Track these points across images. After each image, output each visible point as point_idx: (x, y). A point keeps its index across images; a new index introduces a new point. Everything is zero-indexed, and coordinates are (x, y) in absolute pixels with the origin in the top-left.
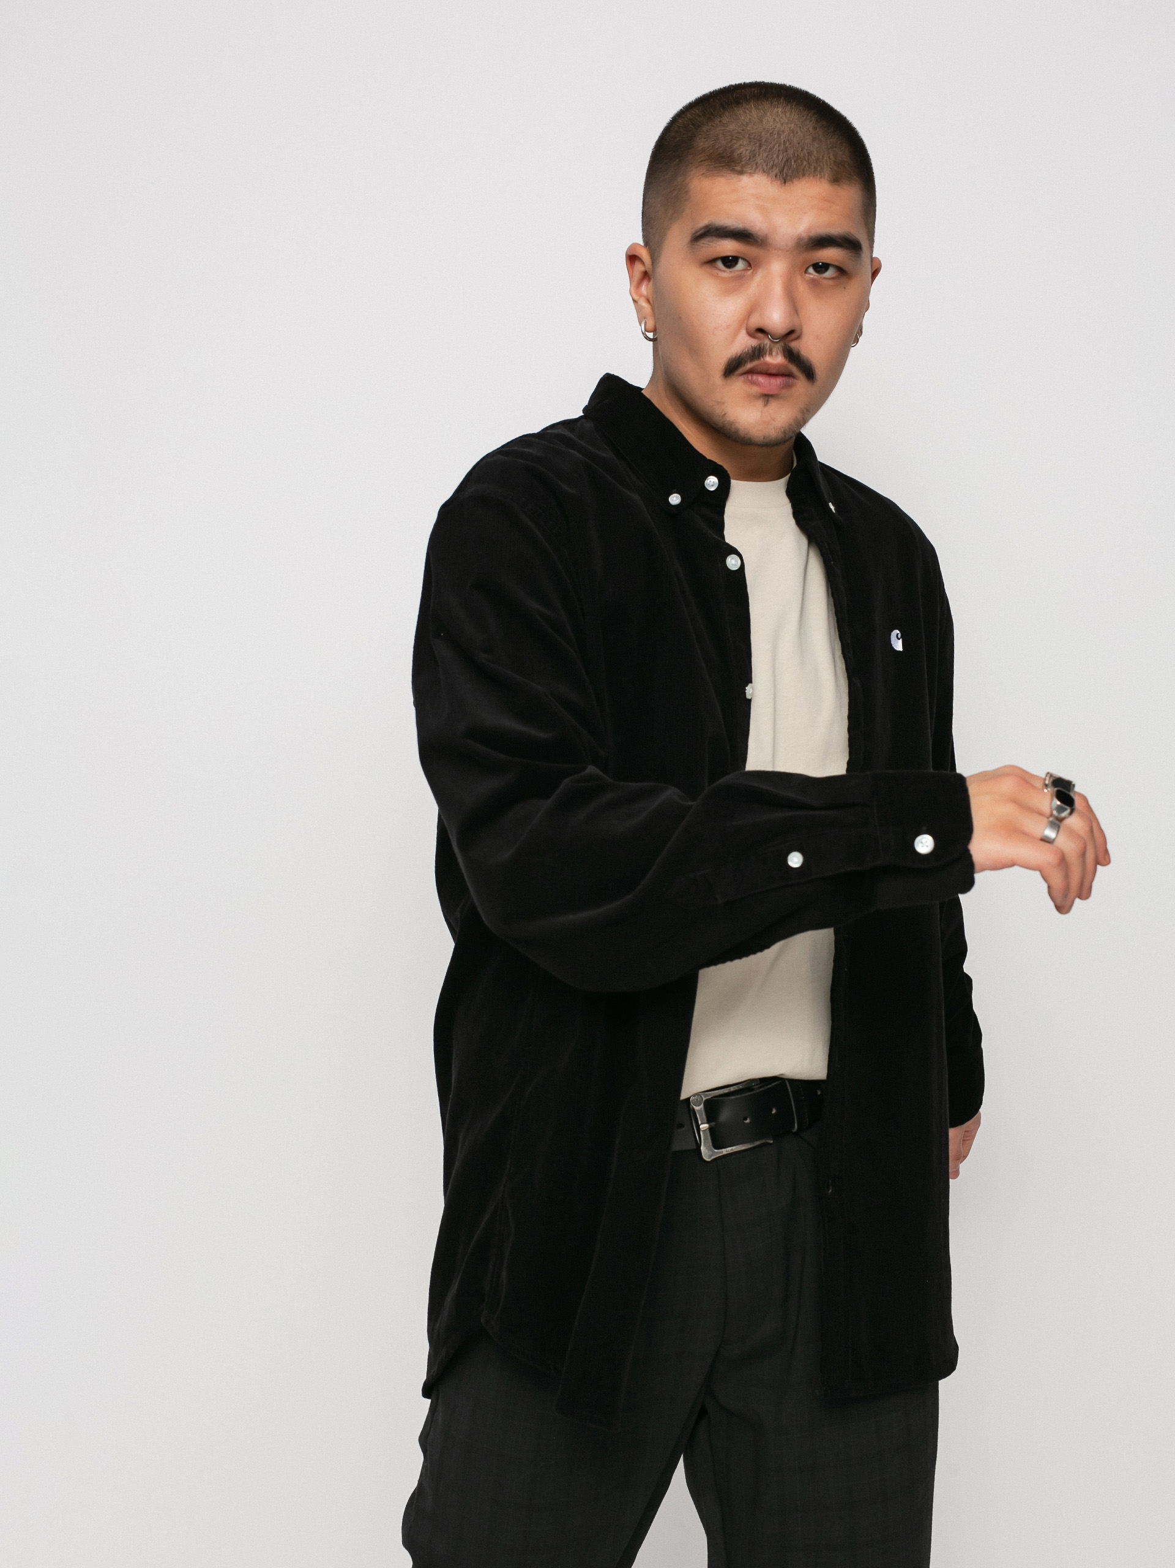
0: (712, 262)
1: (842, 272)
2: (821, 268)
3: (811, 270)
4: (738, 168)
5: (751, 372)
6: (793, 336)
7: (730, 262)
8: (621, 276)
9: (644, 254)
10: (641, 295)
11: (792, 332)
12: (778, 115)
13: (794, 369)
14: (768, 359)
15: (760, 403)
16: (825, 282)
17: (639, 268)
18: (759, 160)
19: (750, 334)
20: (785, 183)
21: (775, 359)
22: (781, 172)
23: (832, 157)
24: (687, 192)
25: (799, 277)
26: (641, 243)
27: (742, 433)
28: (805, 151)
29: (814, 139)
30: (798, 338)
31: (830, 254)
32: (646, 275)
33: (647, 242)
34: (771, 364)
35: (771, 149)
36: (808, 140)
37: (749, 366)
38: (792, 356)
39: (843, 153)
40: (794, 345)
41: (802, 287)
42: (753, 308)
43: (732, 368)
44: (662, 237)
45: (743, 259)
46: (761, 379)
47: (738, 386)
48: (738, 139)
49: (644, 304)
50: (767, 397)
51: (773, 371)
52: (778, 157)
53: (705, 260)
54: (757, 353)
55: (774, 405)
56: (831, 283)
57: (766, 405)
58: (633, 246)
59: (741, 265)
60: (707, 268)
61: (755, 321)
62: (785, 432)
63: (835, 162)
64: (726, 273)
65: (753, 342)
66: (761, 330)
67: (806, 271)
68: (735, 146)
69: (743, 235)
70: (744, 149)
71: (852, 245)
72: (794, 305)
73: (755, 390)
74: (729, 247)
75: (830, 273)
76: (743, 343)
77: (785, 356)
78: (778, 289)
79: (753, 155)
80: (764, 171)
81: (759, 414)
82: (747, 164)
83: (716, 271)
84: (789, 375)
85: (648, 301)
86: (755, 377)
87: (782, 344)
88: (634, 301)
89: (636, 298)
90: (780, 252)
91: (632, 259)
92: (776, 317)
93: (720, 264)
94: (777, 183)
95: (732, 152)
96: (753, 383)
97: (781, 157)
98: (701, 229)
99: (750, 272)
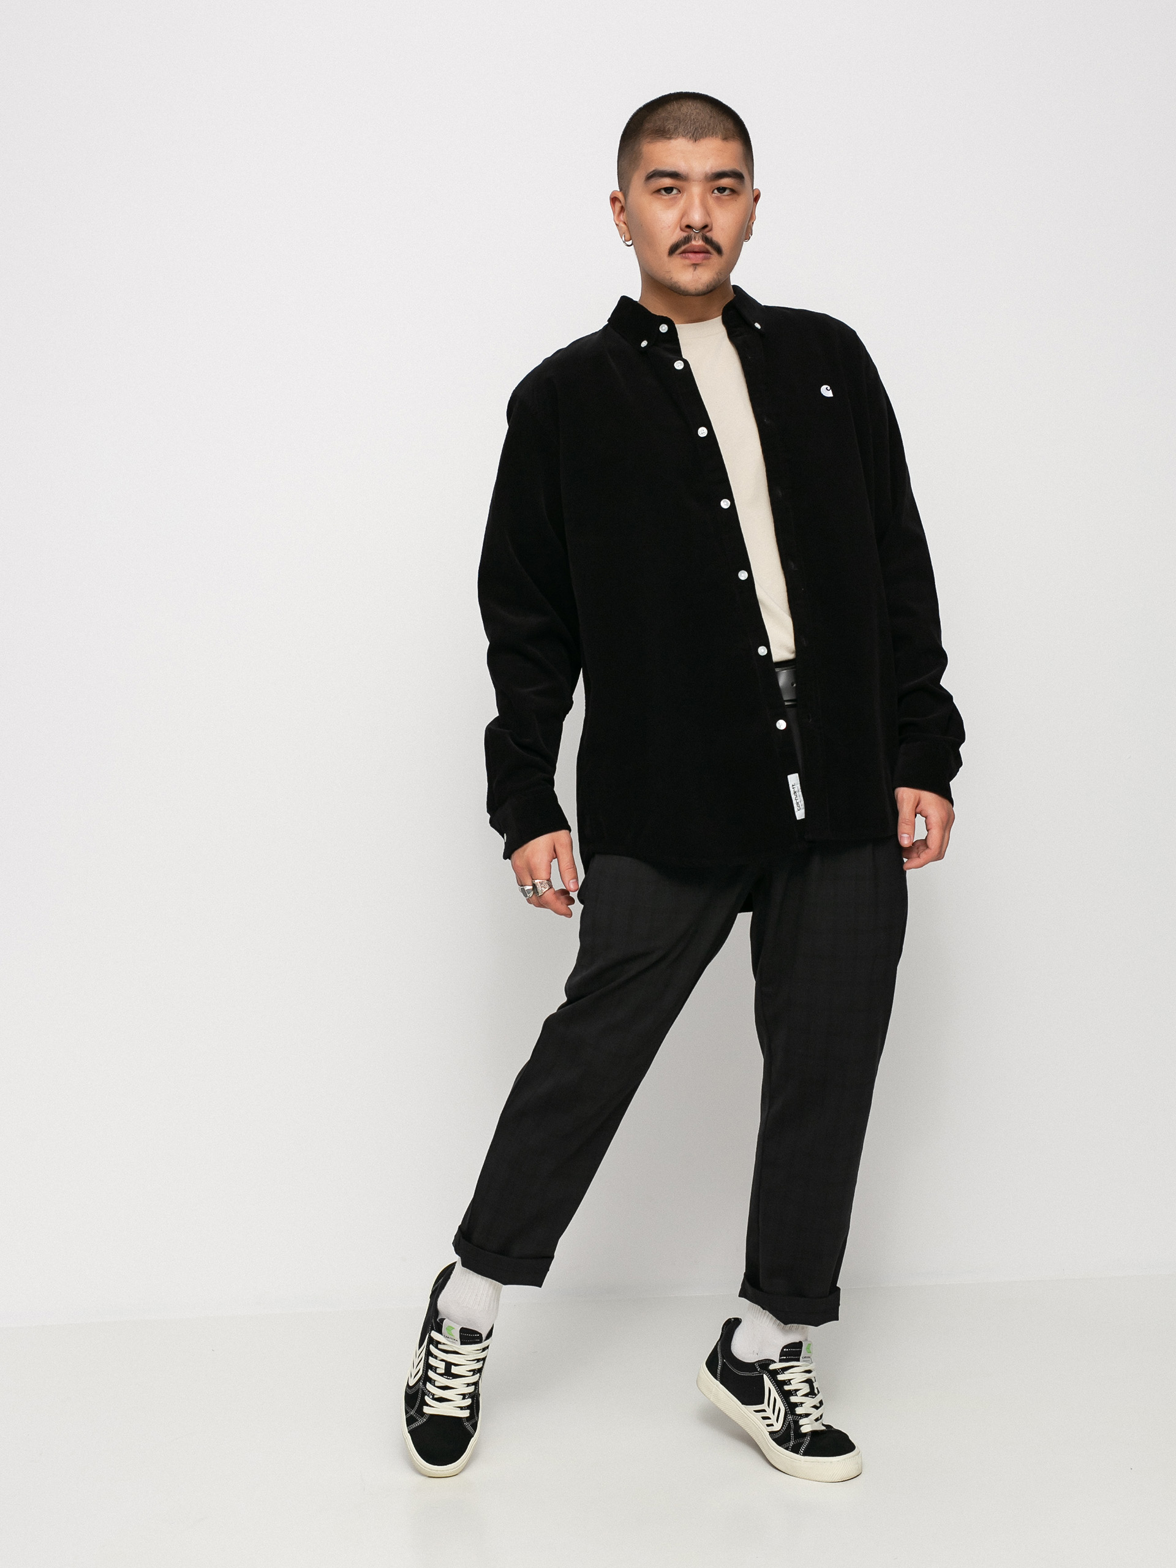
0: (658, 191)
1: (733, 191)
2: (721, 190)
3: (716, 191)
4: (668, 136)
5: (684, 252)
6: (707, 229)
7: (668, 190)
8: (607, 212)
9: (620, 196)
10: (620, 221)
11: (706, 226)
12: (689, 106)
13: (709, 248)
14: (694, 243)
15: (691, 269)
16: (724, 197)
17: (618, 205)
18: (680, 130)
19: (682, 230)
20: (696, 141)
21: (698, 243)
22: (693, 135)
23: (722, 126)
24: (641, 154)
25: (709, 196)
26: (619, 190)
27: (682, 288)
28: (706, 123)
29: (711, 117)
30: (711, 230)
31: (725, 182)
32: (622, 209)
33: (621, 189)
34: (695, 245)
35: (686, 124)
36: (708, 118)
37: (683, 248)
38: (708, 240)
39: (730, 125)
40: (708, 234)
41: (711, 201)
42: (684, 214)
43: (673, 250)
44: (629, 182)
45: (675, 188)
46: (691, 255)
47: (677, 261)
48: (667, 120)
49: (623, 225)
50: (695, 266)
51: (696, 250)
52: (690, 128)
53: (655, 190)
54: (687, 240)
55: (700, 270)
56: (727, 197)
57: (695, 270)
58: (614, 192)
59: (675, 191)
60: (656, 195)
61: (685, 222)
62: (707, 286)
63: (724, 128)
64: (666, 197)
65: (685, 234)
66: (688, 227)
67: (713, 192)
68: (666, 124)
69: (674, 175)
70: (670, 125)
71: (737, 176)
72: (707, 212)
73: (687, 262)
74: (667, 182)
75: (727, 192)
76: (678, 235)
77: (703, 241)
78: (697, 201)
79: (676, 129)
80: (683, 136)
81: (691, 276)
82: (673, 133)
83: (661, 196)
84: (707, 252)
85: (625, 223)
86: (687, 255)
87: (701, 233)
88: (617, 225)
89: (617, 223)
90: (696, 183)
91: (614, 200)
92: (697, 218)
93: (663, 192)
94: (691, 142)
95: (665, 128)
96: (686, 258)
97: (692, 127)
98: (651, 173)
99: (680, 195)
